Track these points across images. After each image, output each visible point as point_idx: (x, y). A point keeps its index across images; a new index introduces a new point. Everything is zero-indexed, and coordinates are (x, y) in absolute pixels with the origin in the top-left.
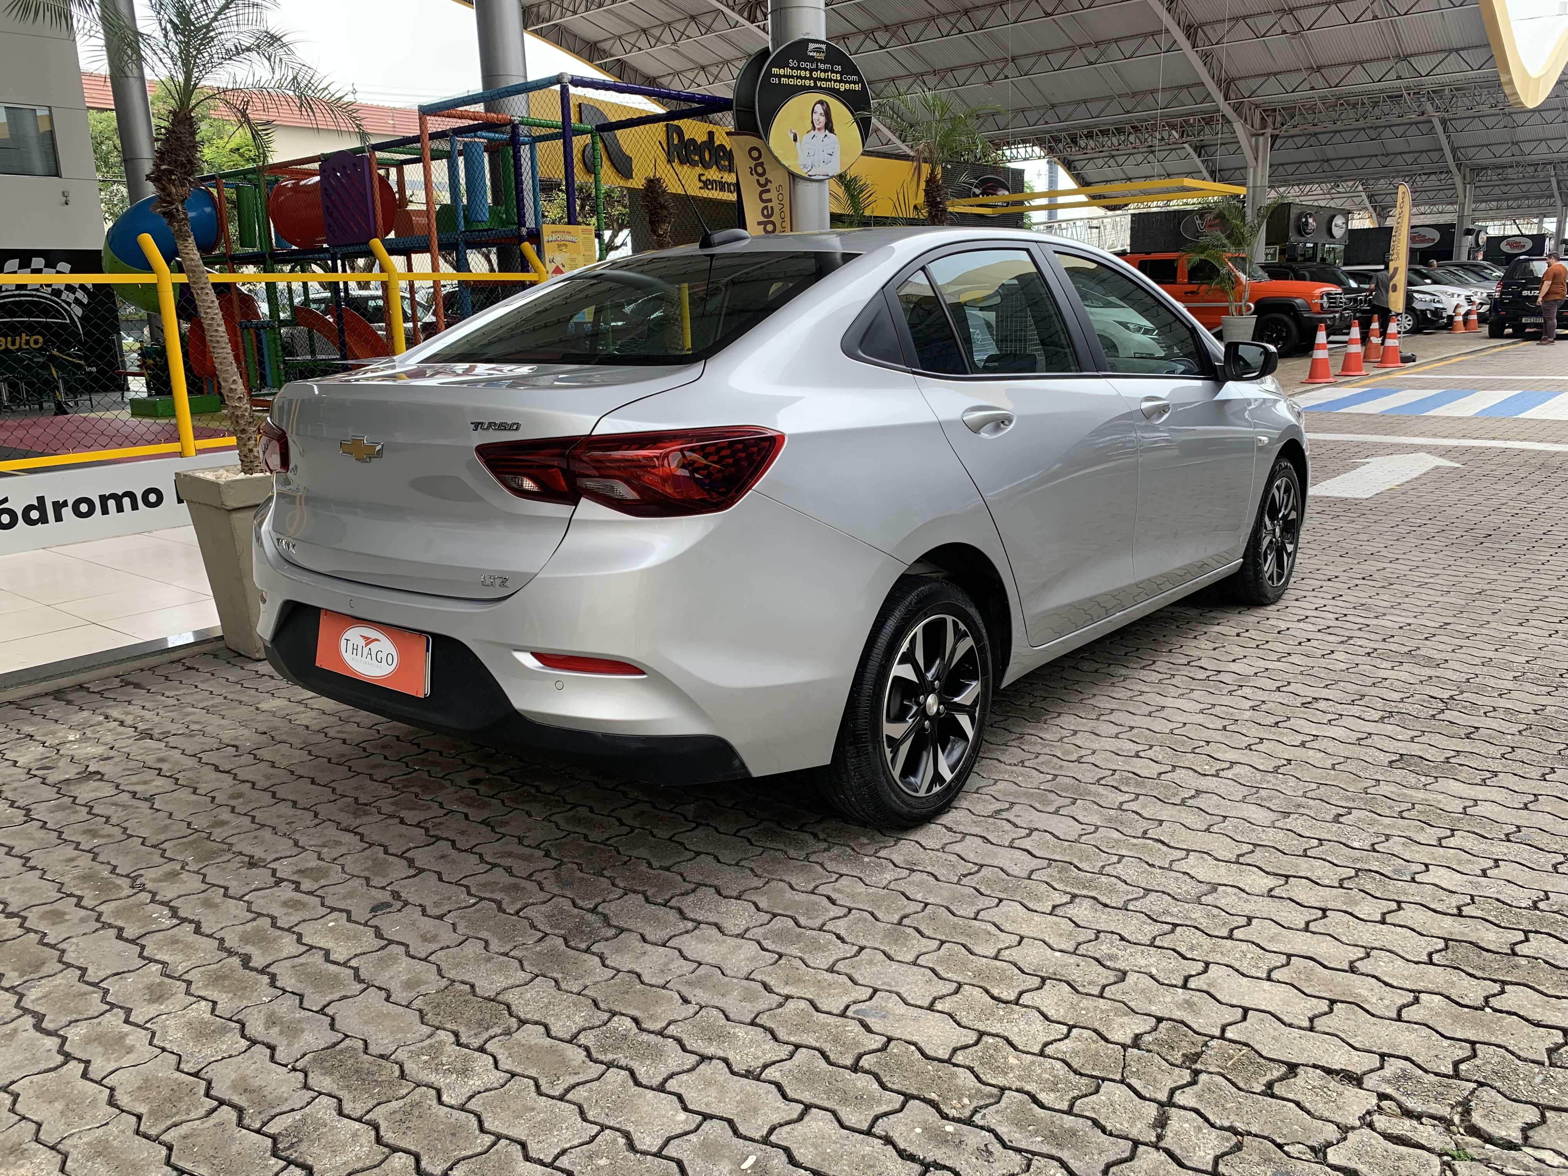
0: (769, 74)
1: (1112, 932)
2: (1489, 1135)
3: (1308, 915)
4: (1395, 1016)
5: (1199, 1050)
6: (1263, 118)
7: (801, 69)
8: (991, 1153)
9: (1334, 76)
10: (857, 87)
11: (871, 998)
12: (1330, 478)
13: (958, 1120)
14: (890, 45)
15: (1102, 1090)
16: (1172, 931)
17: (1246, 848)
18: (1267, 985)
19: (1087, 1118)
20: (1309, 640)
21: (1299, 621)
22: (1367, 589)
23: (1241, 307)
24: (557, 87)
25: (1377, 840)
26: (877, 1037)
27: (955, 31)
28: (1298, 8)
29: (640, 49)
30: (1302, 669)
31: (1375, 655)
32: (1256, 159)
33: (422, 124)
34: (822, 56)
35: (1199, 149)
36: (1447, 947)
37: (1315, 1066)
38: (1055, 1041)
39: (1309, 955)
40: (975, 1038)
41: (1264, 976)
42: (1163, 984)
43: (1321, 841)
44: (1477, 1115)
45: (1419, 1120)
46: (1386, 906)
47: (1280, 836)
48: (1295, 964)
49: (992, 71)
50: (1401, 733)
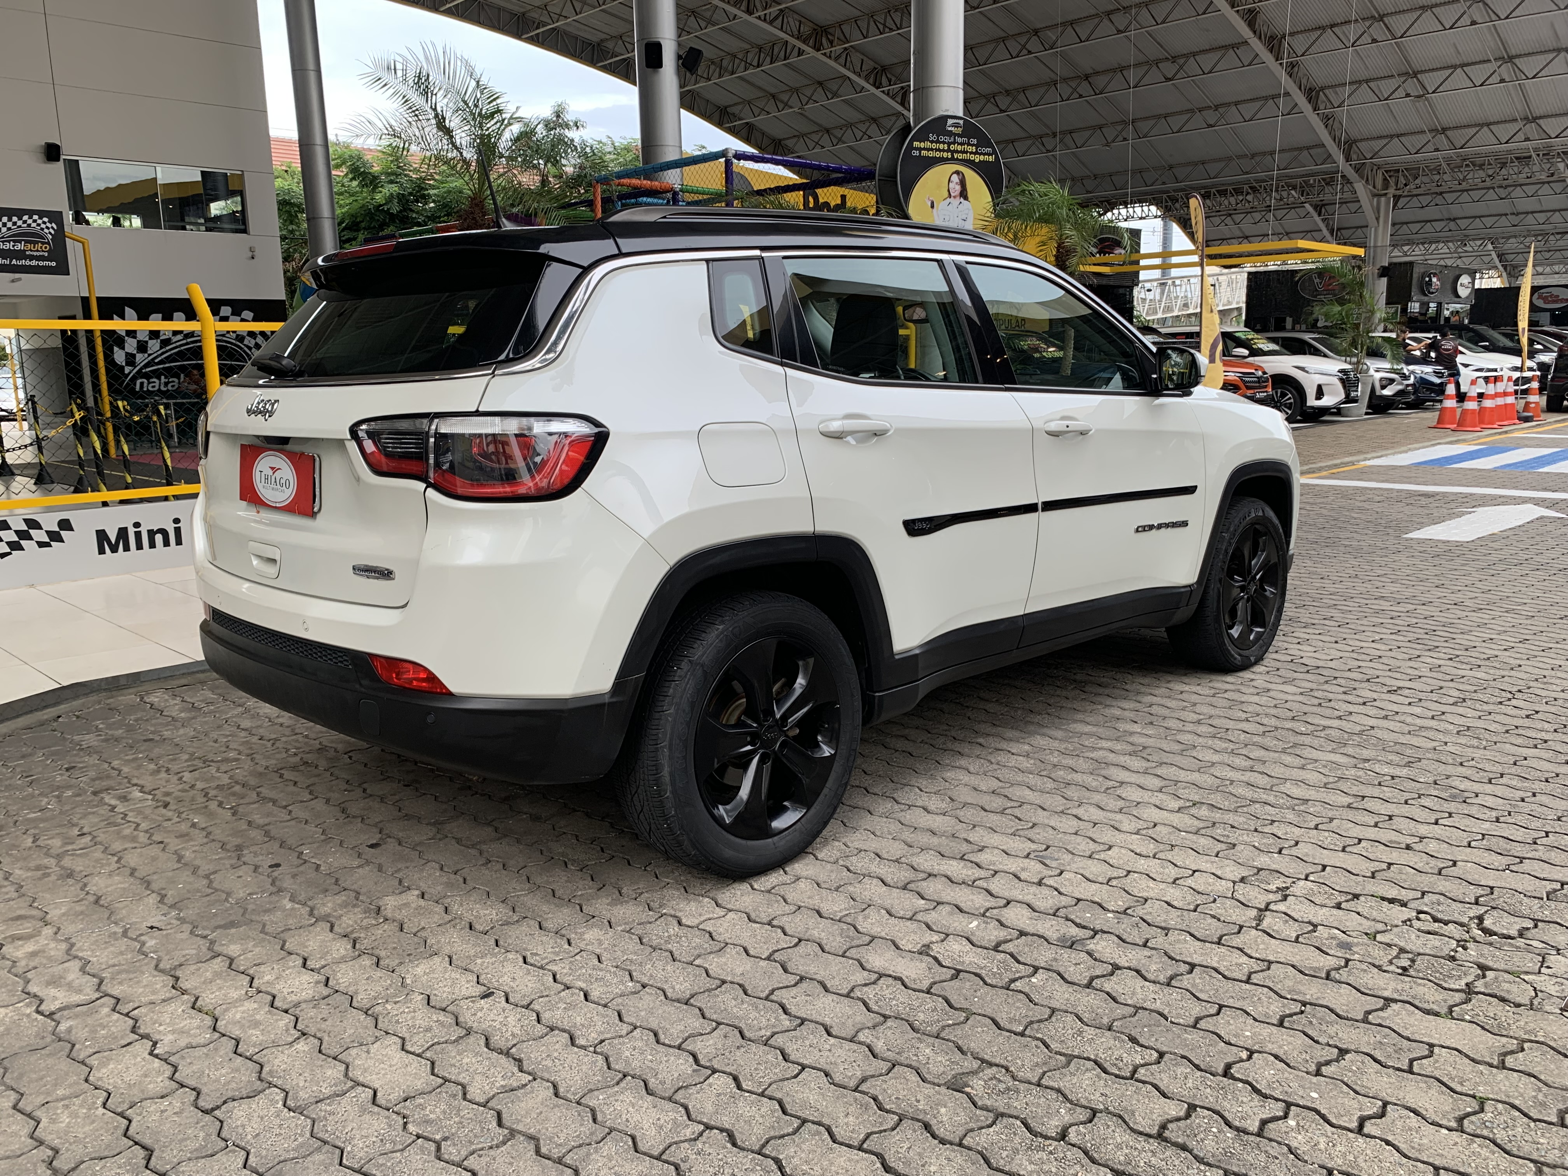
0: (910, 147)
1: (1225, 823)
2: (1494, 932)
3: (1377, 819)
4: (1436, 872)
5: (1289, 885)
6: (1385, 179)
7: (940, 143)
9: (1459, 137)
10: (991, 159)
11: (1046, 850)
12: (1435, 524)
13: (1118, 912)
15: (1218, 902)
16: (1272, 824)
17: (1332, 779)
18: (1341, 854)
20: (1399, 648)
22: (1457, 612)
24: (722, 161)
25: (1439, 778)
26: (1053, 869)
27: (1075, 95)
28: (1422, 72)
29: (768, 113)
30: (1390, 667)
32: (1377, 219)
35: (1319, 208)
36: (1483, 839)
37: (1374, 896)
38: (1183, 877)
39: (1376, 839)
40: (1125, 874)
41: (1340, 849)
42: (1263, 851)
43: (1393, 778)
44: (1488, 923)
45: (1446, 924)
46: (1439, 815)
47: (1361, 773)
48: (1363, 843)
49: (1110, 133)
50: (1470, 713)
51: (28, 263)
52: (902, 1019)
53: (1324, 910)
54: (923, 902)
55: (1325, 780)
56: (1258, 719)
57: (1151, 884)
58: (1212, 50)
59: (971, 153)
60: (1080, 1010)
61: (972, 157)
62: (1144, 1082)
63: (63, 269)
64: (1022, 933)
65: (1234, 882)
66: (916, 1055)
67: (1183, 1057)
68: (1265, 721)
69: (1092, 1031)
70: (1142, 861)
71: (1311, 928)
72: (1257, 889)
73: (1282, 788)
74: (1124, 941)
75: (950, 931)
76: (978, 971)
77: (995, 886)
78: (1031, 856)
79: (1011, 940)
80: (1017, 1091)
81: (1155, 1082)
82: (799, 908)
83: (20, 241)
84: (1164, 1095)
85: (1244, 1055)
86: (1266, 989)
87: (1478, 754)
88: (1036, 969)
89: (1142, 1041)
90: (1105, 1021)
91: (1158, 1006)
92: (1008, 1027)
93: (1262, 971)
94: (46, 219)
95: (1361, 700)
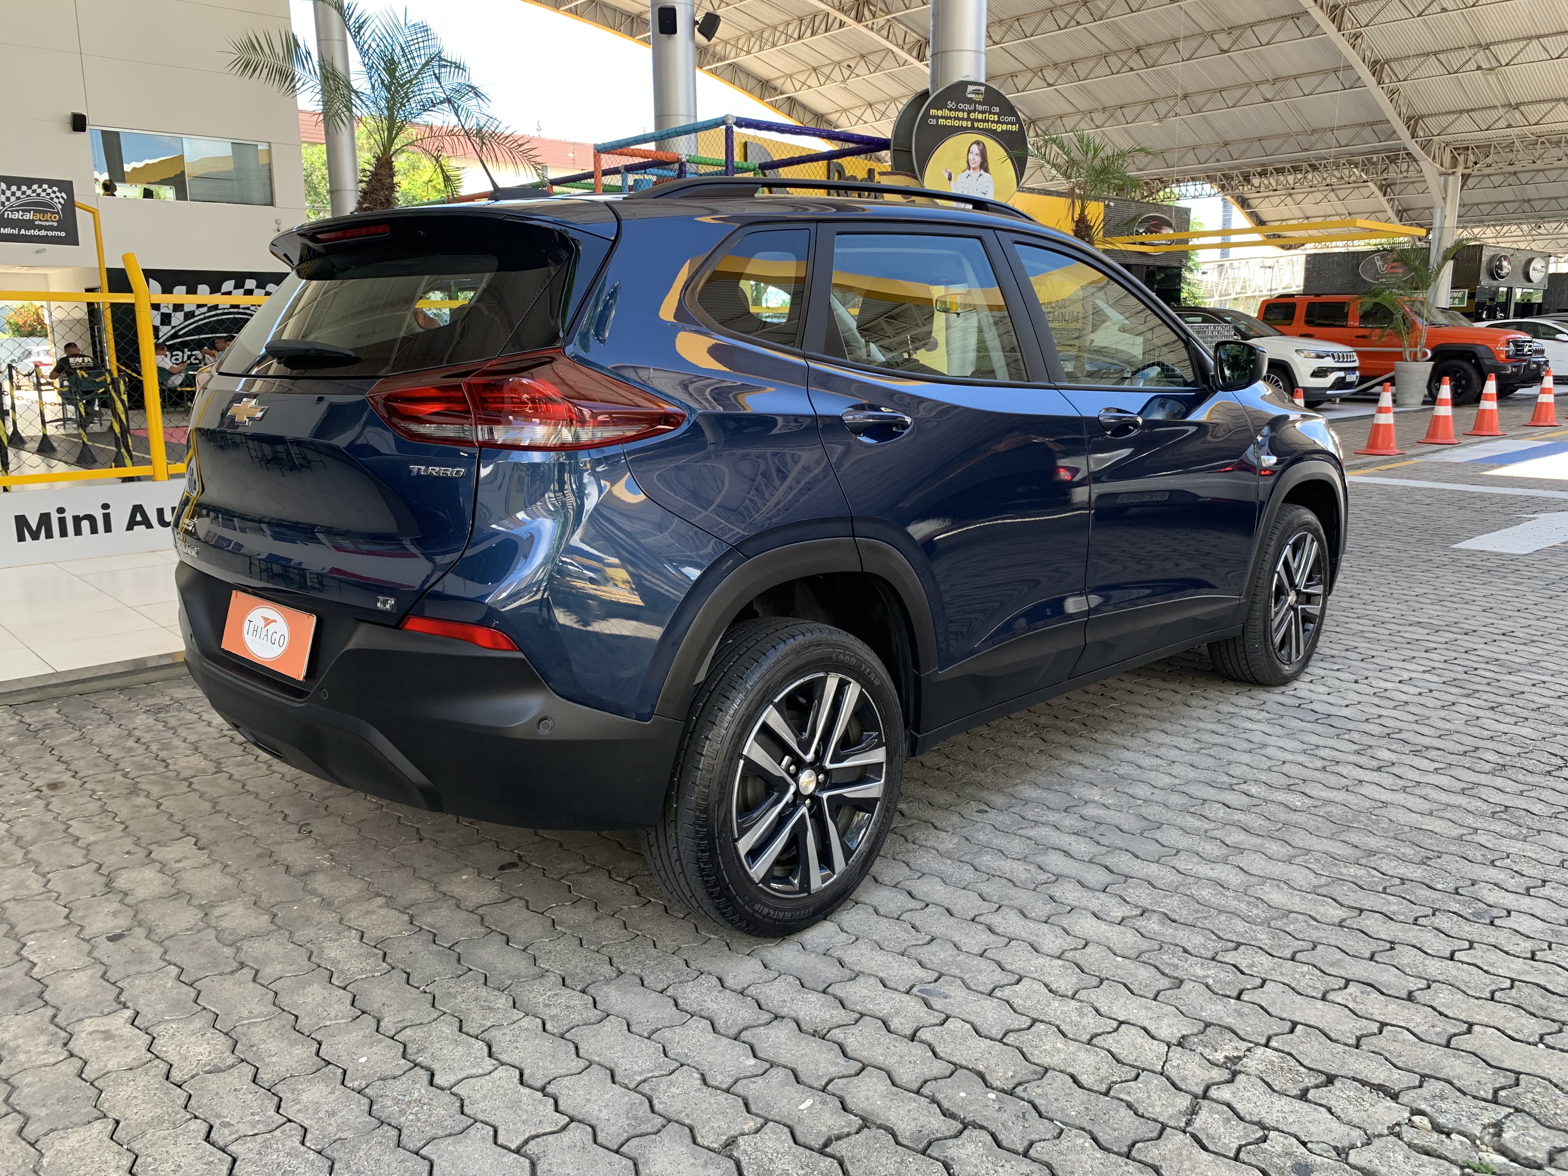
0: (927, 115)
1: (1176, 945)
2: (1516, 1154)
3: (1374, 946)
4: (1444, 1042)
5: (1241, 1054)
6: (1454, 157)
7: (959, 111)
8: (1027, 1120)
9: (1534, 113)
10: (1015, 128)
11: (936, 981)
12: (1488, 532)
13: (1003, 1091)
14: (1060, 81)
15: (1140, 1079)
16: (1236, 949)
17: (1323, 880)
18: (1320, 1004)
19: (1122, 1100)
20: (1431, 691)
21: (1424, 672)
22: (1504, 644)
23: (1416, 353)
24: (724, 127)
25: (1461, 884)
26: (936, 1014)
27: (1126, 68)
28: (1495, 43)
29: (810, 87)
30: (1417, 718)
31: (1500, 709)
33: (597, 161)
34: (980, 98)
35: (1384, 188)
36: (1512, 987)
37: (1354, 1079)
38: (1103, 1033)
39: (1369, 981)
40: (1029, 1024)
41: (1320, 996)
42: (1217, 994)
43: (1403, 881)
44: (1508, 1136)
45: (1448, 1135)
46: (1457, 944)
47: (1362, 872)
48: (1352, 988)
49: (1162, 108)
50: (1510, 786)
51: (36, 233)
53: (1283, 1101)
54: (753, 1061)
55: (1315, 882)
56: (1245, 787)
57: (1060, 1043)
58: (1270, 20)
59: (993, 122)
61: (994, 126)
63: (72, 239)
64: (866, 1124)
65: (1169, 1045)
70: (1057, 1003)
71: (1260, 1134)
72: (1197, 1059)
73: (1259, 891)
74: (1000, 1145)
75: (772, 1114)
77: (854, 1037)
78: (915, 991)
79: (847, 1135)
82: (592, 1064)
87: (1515, 847)
94: (55, 189)
95: (1375, 764)
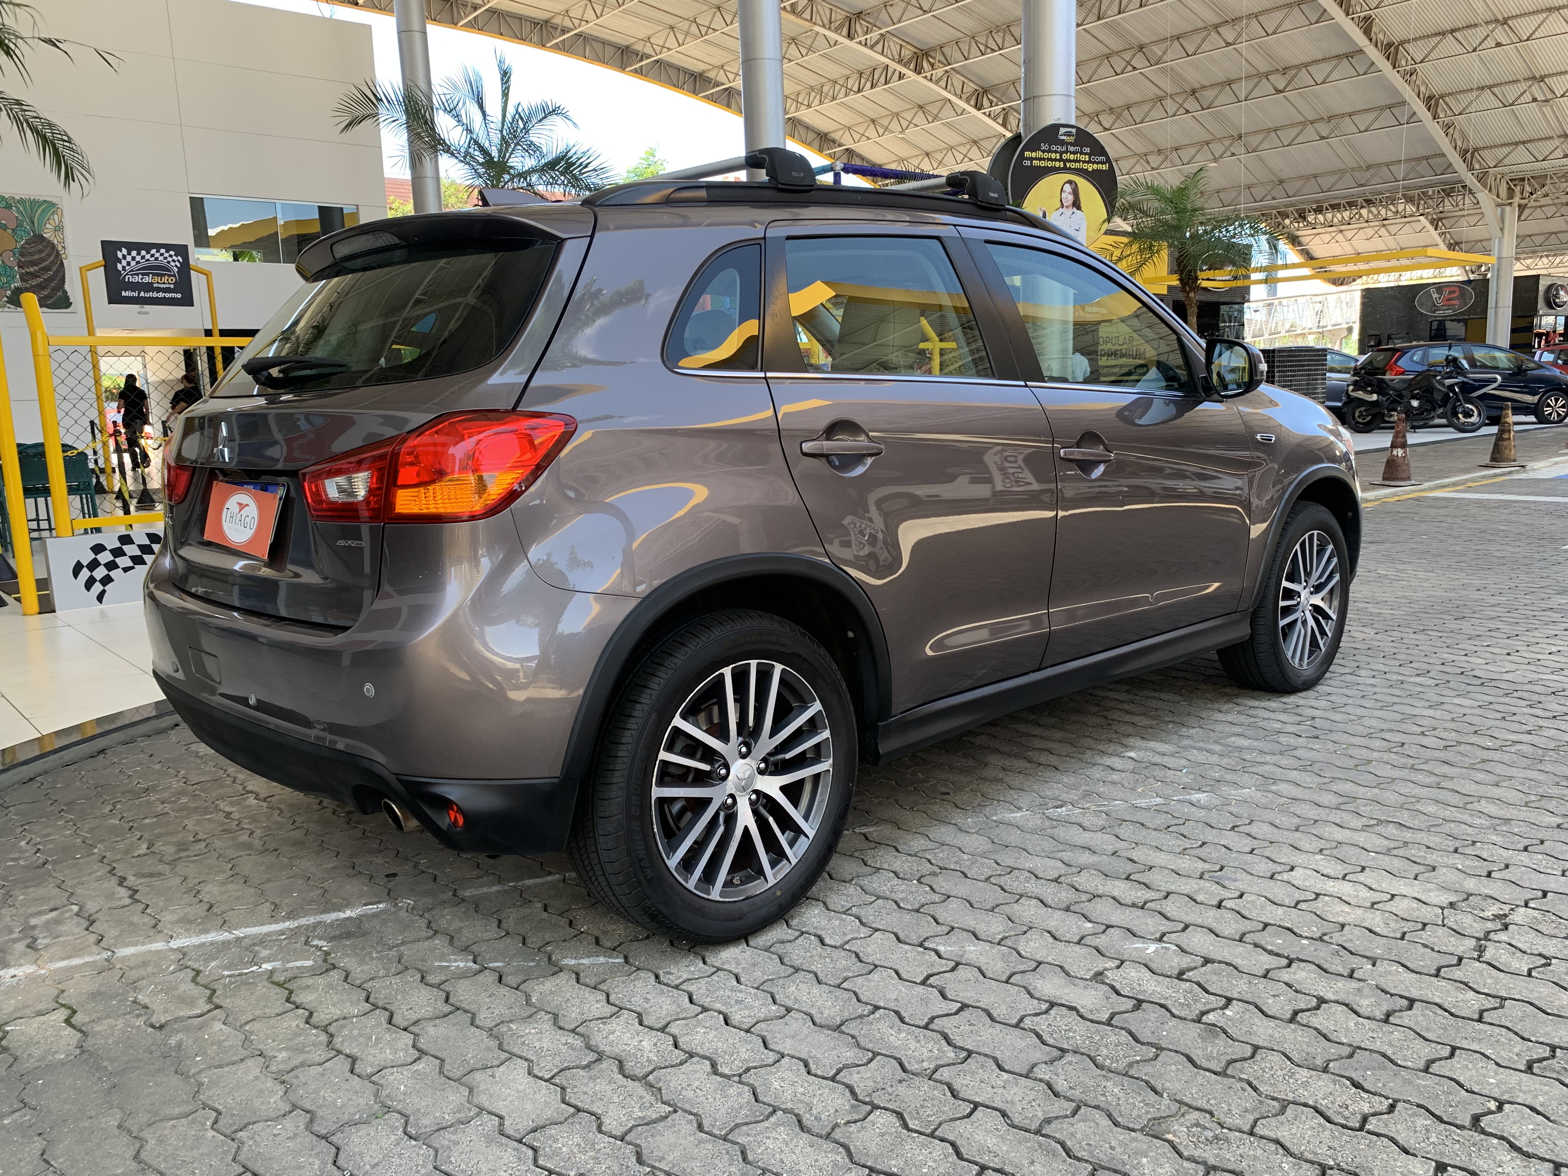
0: (1021, 157)
1: (1419, 844)
5: (1507, 912)
6: (1510, 188)
7: (1052, 152)
8: (1341, 956)
10: (1105, 167)
11: (1221, 870)
13: (1311, 939)
14: (1116, 125)
15: (1427, 929)
16: (1473, 845)
17: (1533, 798)
19: (1418, 943)
26: (1232, 891)
27: (1182, 111)
28: (1549, 75)
29: (868, 138)
32: (1502, 230)
34: (1071, 139)
35: (1436, 222)
38: (1381, 902)
40: (1314, 896)
42: (1469, 875)
49: (1218, 149)
51: (155, 295)
52: (1082, 1054)
53: (1555, 941)
54: (1090, 925)
55: (1525, 798)
56: (1436, 733)
57: (1347, 908)
58: (1324, 60)
59: (1085, 162)
60: (1287, 1047)
61: (1086, 167)
62: (1378, 1135)
63: (187, 300)
64: (1207, 961)
65: (1443, 908)
66: (1103, 1095)
67: (1419, 1106)
68: (1445, 735)
69: (1304, 1072)
70: (1331, 883)
71: (1544, 961)
72: (1470, 916)
73: (1476, 806)
74: (1326, 971)
75: (1125, 957)
76: (1162, 1002)
77: (1169, 907)
78: (1206, 876)
79: (1195, 968)
80: (1227, 1140)
81: (1391, 1134)
82: (953, 928)
83: (148, 274)
84: (1406, 1152)
85: (1493, 1105)
86: (1504, 1030)
88: (1229, 1000)
89: (1366, 1085)
90: (1319, 1062)
91: (1377, 1045)
92: (1205, 1064)
93: (1494, 1009)
94: (172, 253)
95: (1548, 714)
